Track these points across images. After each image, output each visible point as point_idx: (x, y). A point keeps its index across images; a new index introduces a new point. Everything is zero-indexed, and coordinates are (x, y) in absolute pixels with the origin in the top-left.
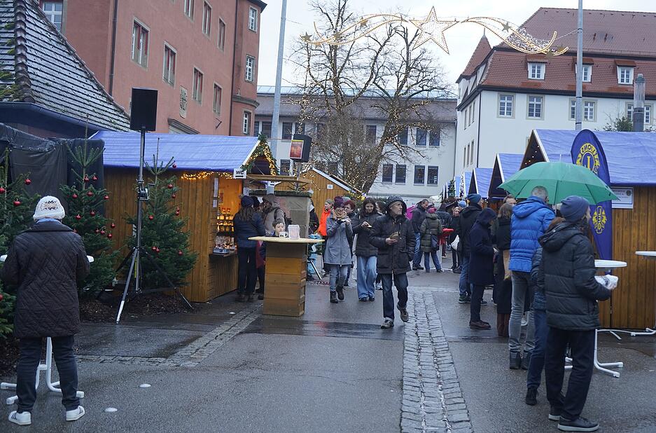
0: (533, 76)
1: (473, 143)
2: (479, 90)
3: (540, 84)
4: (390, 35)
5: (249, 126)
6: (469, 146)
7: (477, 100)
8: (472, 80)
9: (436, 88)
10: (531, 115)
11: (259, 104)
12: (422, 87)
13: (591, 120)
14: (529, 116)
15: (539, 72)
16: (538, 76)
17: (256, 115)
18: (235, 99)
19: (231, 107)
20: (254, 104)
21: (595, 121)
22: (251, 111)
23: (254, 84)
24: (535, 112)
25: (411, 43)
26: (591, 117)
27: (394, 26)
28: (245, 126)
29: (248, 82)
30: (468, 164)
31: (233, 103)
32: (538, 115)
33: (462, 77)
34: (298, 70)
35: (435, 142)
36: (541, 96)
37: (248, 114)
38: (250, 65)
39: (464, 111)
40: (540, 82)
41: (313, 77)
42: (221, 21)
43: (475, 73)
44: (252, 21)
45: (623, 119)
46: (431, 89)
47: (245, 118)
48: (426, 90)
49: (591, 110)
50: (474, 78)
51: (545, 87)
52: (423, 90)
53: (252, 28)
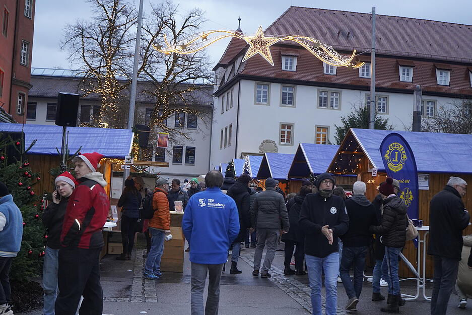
0: (286, 67)
1: (231, 126)
2: (239, 79)
3: (292, 75)
4: (161, 27)
5: (23, 107)
6: (226, 129)
7: (236, 88)
8: (230, 69)
9: (201, 76)
10: (284, 102)
11: (32, 87)
12: (189, 75)
13: (336, 108)
14: (283, 103)
15: (291, 64)
16: (291, 68)
17: (29, 97)
18: (13, 82)
19: (11, 89)
20: (28, 86)
21: (340, 109)
22: (25, 93)
23: (28, 67)
24: (288, 100)
25: (178, 34)
26: (336, 106)
27: (164, 19)
28: (19, 107)
29: (23, 65)
30: (225, 145)
31: (13, 86)
32: (290, 103)
33: (218, 65)
34: (73, 56)
35: (192, 124)
36: (293, 85)
37: (22, 95)
38: (25, 50)
39: (221, 97)
40: (292, 73)
41: (87, 63)
42: (6, 10)
43: (232, 62)
44: (28, 7)
45: (365, 109)
46: (197, 78)
47: (19, 100)
48: (192, 78)
49: (336, 99)
50: (231, 67)
51: (296, 77)
52: (190, 78)
53: (27, 14)
